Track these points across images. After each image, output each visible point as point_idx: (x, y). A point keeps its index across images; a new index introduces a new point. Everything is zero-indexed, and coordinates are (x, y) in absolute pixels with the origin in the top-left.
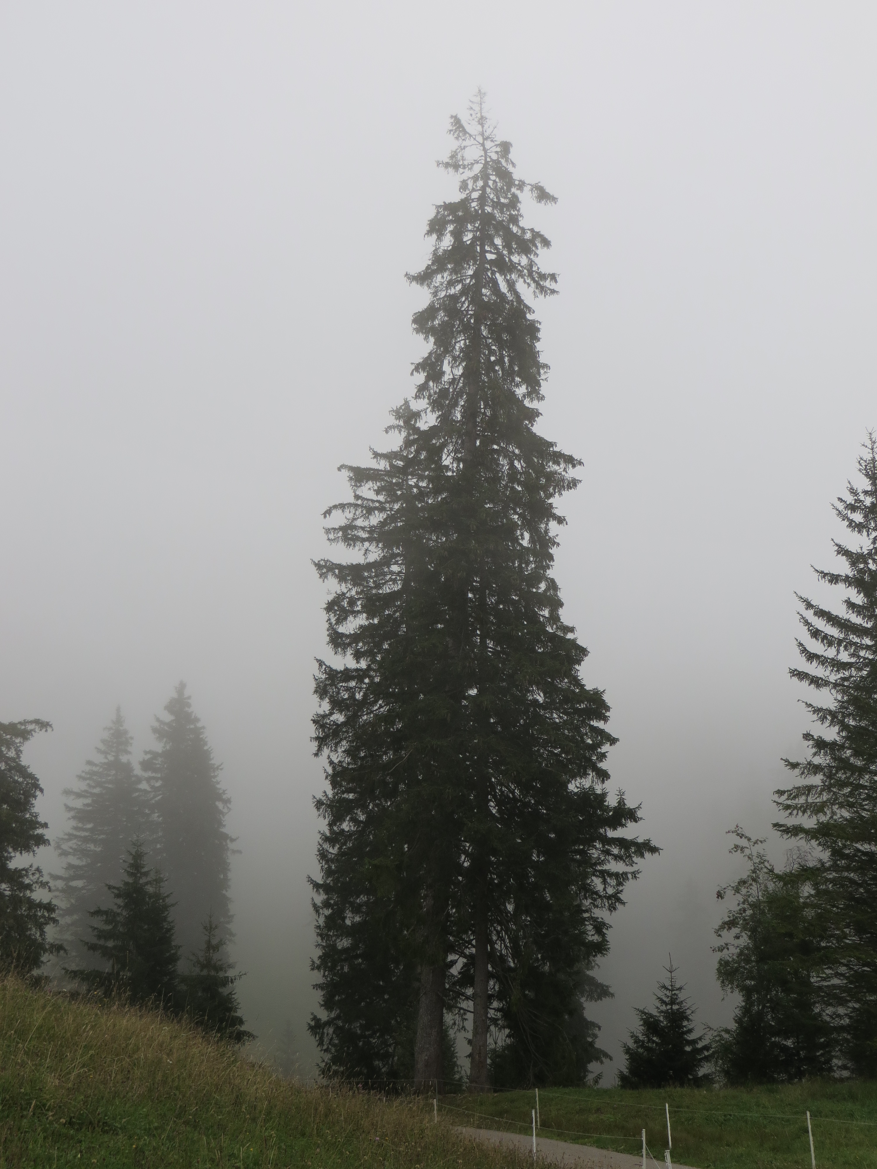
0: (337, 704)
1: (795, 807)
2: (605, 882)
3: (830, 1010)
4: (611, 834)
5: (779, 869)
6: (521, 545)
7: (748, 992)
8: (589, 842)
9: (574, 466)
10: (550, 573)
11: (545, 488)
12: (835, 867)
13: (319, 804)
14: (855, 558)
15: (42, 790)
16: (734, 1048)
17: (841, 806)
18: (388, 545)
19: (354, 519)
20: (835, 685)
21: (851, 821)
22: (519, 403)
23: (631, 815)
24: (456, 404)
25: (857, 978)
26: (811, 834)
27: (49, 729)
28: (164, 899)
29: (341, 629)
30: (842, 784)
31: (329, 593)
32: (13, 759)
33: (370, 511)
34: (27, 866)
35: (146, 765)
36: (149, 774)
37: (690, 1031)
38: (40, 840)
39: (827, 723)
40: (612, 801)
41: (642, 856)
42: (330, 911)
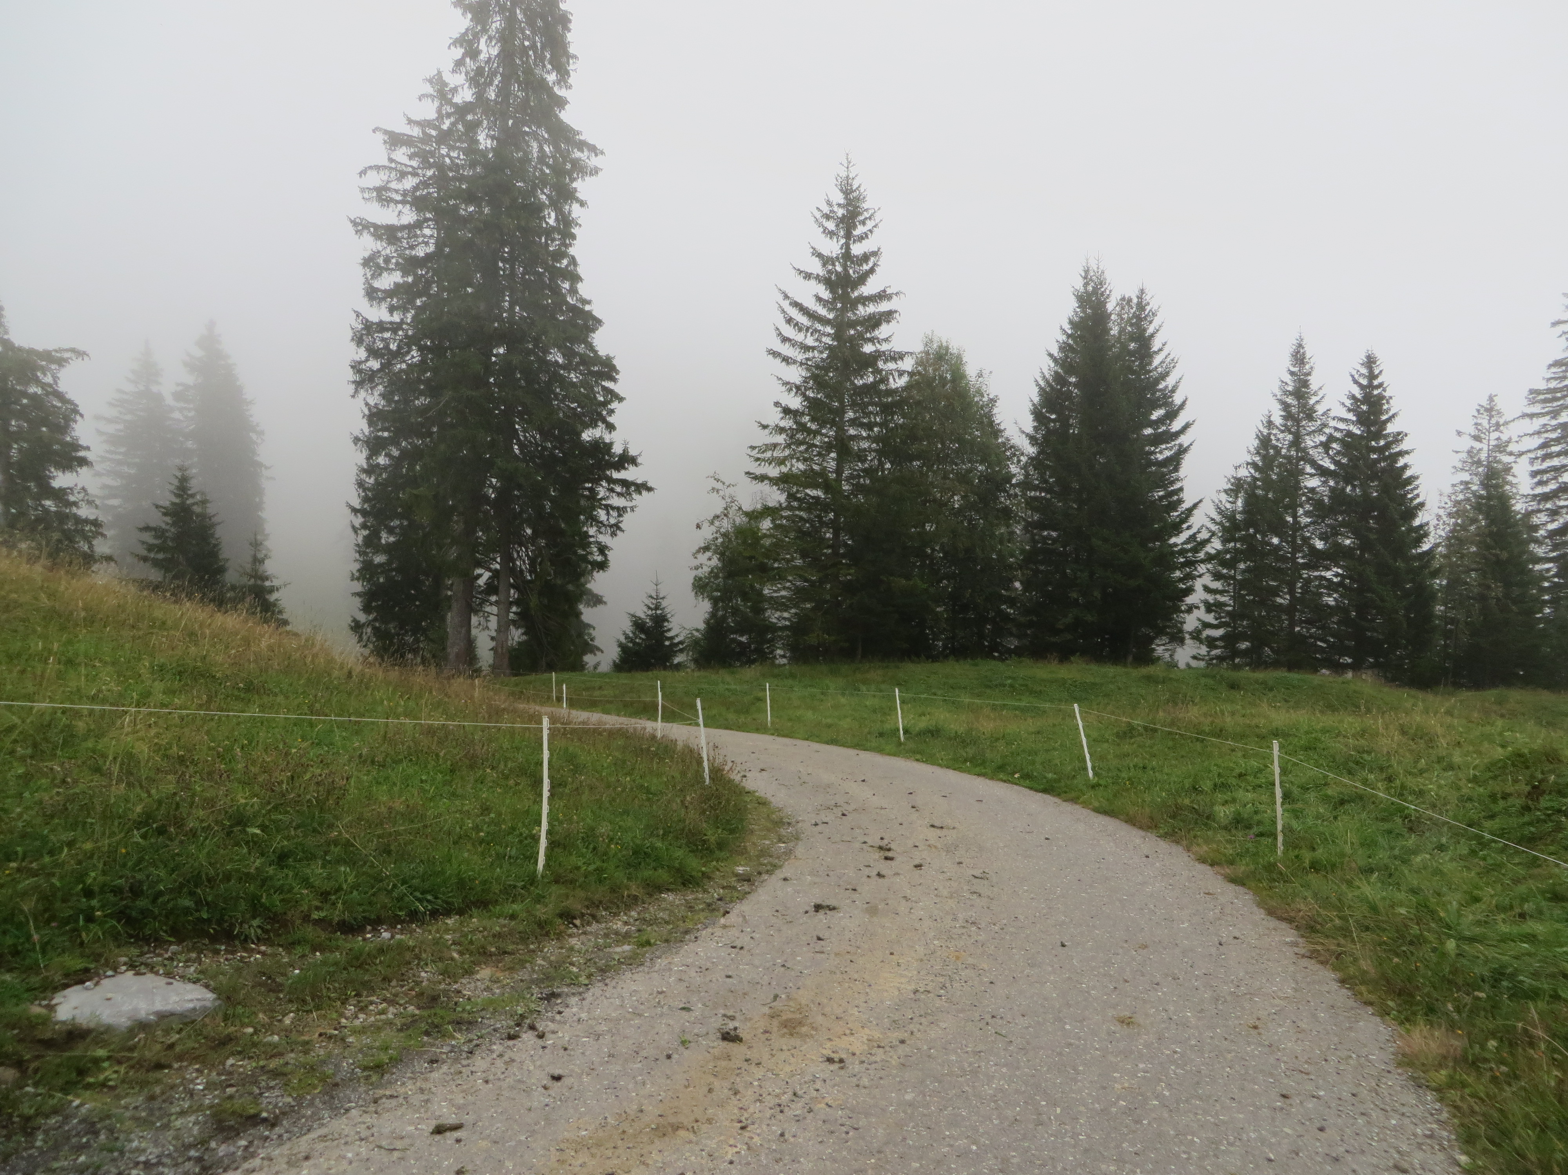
0: (373, 352)
1: (764, 460)
2: (608, 514)
3: (778, 614)
4: (616, 475)
5: (747, 507)
6: (547, 223)
7: (715, 601)
8: (596, 482)
9: (596, 155)
10: (572, 251)
11: (570, 173)
12: (789, 508)
13: (356, 440)
14: (826, 261)
15: (82, 416)
16: (702, 643)
17: (798, 460)
18: (419, 210)
19: (388, 182)
20: (801, 364)
21: (804, 472)
22: (549, 91)
23: (633, 461)
24: (491, 84)
25: (798, 591)
26: (774, 481)
27: (85, 357)
28: (210, 519)
29: (377, 284)
30: (800, 443)
31: (365, 250)
32: (50, 385)
33: (403, 175)
34: (71, 485)
35: (177, 396)
36: (182, 405)
37: (669, 630)
38: (83, 462)
39: (793, 393)
40: (617, 449)
41: (640, 493)
42: (367, 532)
